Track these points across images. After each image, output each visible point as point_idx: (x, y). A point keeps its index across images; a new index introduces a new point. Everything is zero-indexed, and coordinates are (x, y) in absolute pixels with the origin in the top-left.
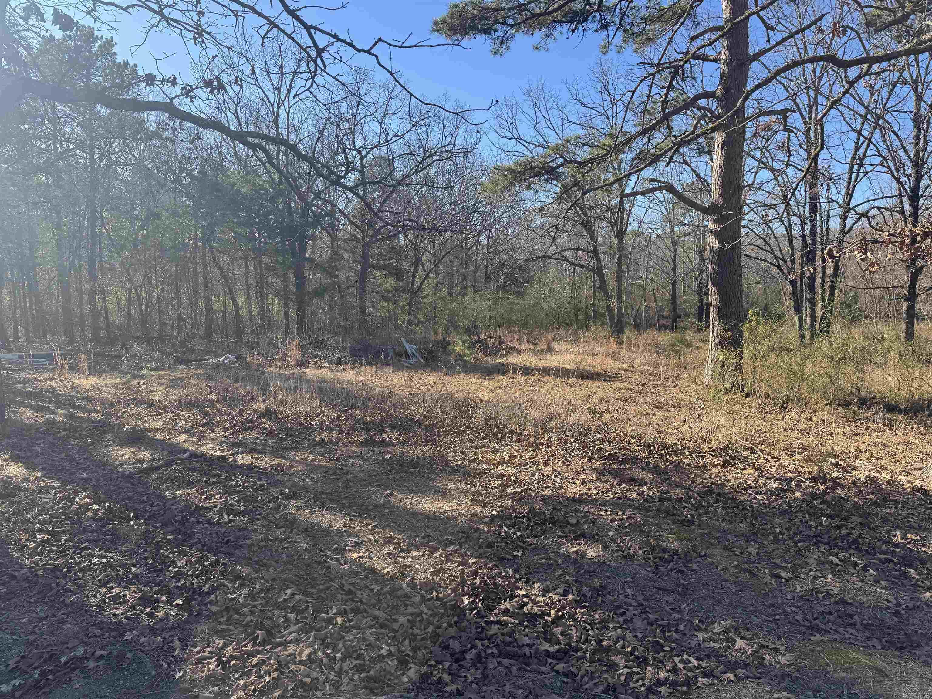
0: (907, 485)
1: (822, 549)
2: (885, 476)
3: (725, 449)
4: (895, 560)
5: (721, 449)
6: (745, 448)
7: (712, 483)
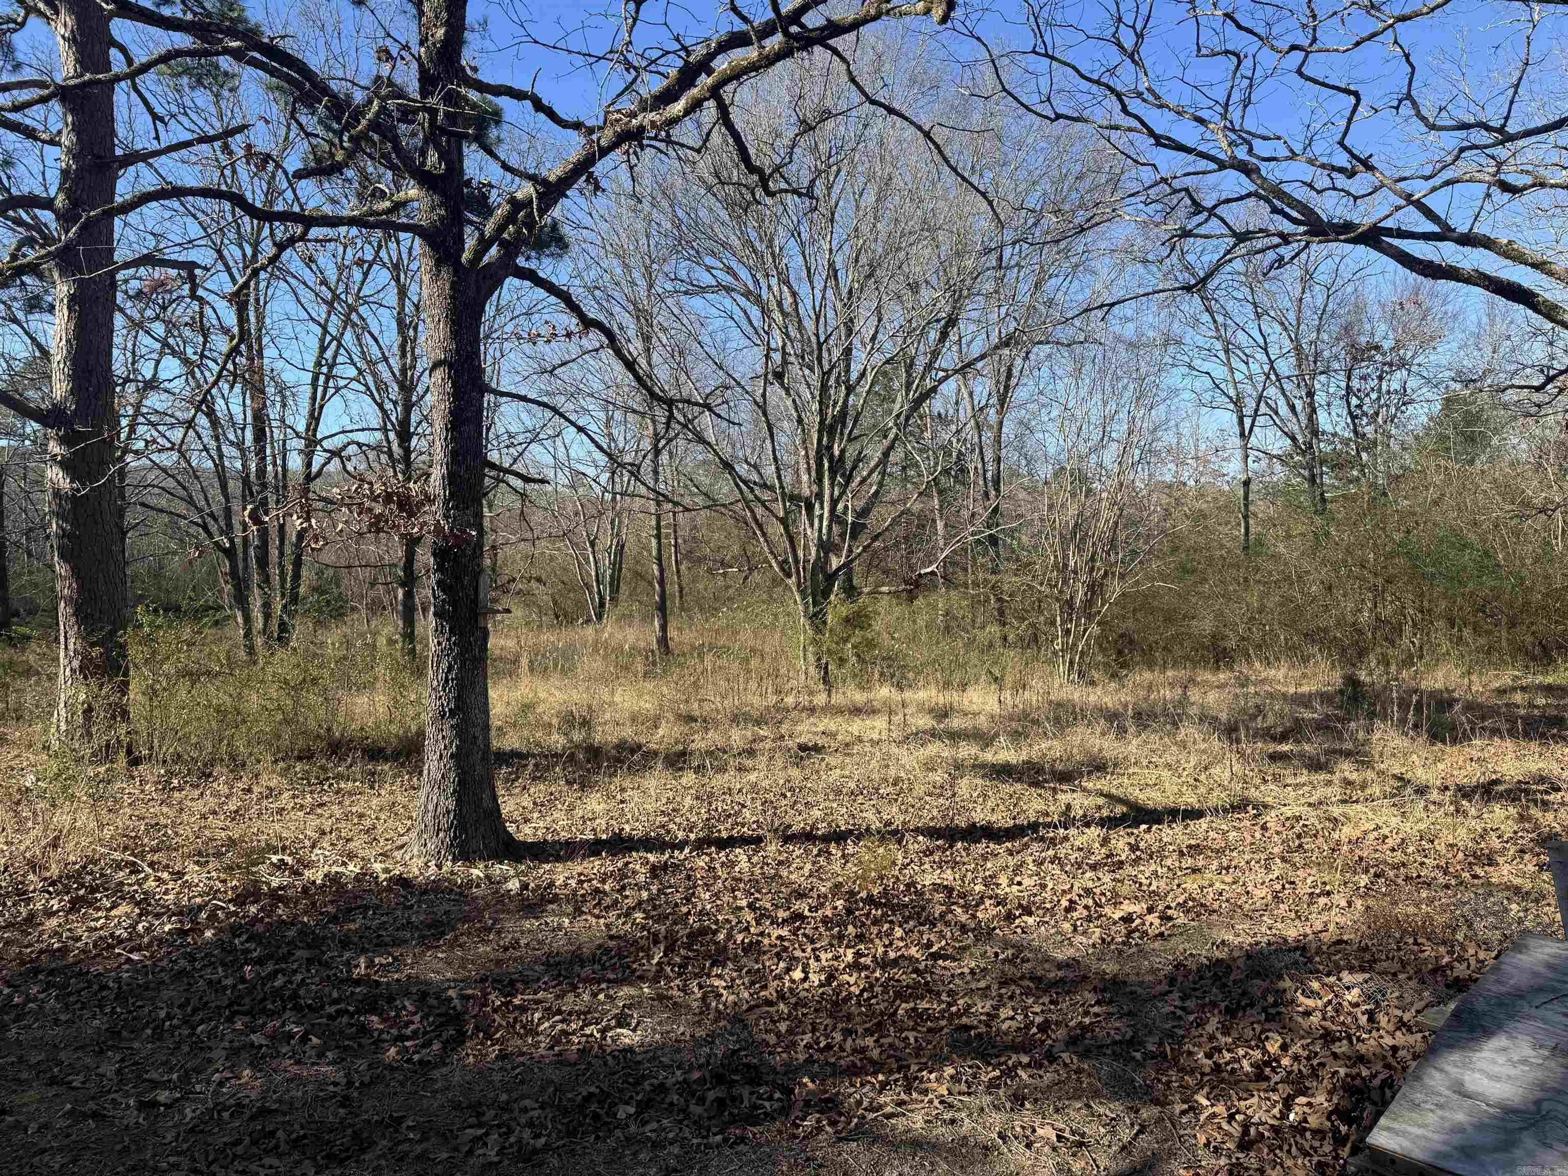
0: (383, 876)
1: (239, 1026)
2: (353, 868)
3: (77, 876)
4: (351, 1009)
5: (68, 877)
6: (118, 866)
7: (41, 952)
